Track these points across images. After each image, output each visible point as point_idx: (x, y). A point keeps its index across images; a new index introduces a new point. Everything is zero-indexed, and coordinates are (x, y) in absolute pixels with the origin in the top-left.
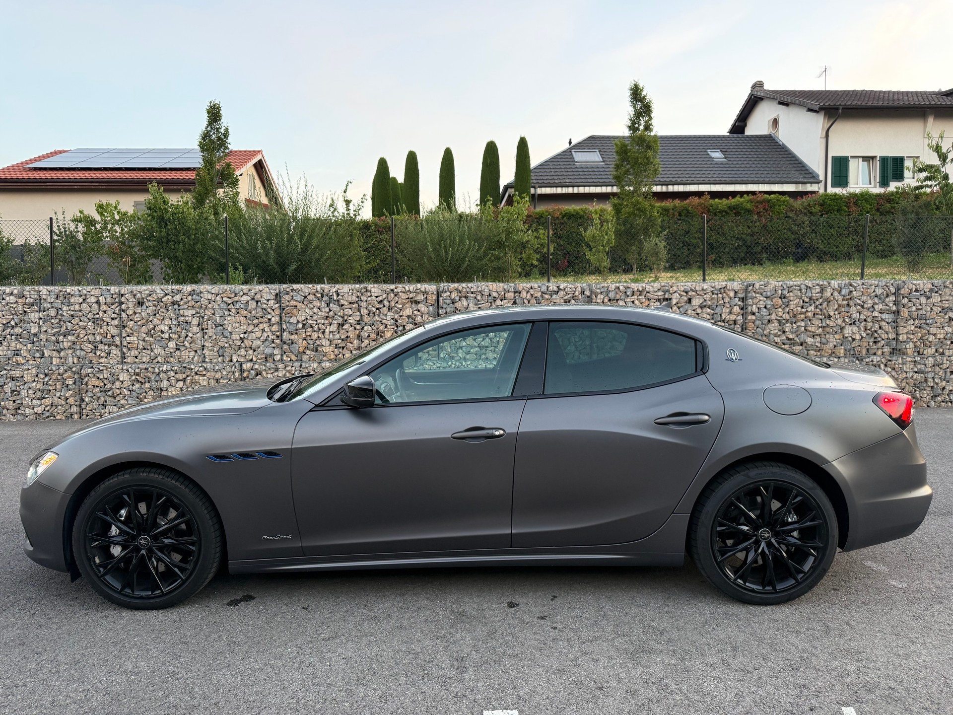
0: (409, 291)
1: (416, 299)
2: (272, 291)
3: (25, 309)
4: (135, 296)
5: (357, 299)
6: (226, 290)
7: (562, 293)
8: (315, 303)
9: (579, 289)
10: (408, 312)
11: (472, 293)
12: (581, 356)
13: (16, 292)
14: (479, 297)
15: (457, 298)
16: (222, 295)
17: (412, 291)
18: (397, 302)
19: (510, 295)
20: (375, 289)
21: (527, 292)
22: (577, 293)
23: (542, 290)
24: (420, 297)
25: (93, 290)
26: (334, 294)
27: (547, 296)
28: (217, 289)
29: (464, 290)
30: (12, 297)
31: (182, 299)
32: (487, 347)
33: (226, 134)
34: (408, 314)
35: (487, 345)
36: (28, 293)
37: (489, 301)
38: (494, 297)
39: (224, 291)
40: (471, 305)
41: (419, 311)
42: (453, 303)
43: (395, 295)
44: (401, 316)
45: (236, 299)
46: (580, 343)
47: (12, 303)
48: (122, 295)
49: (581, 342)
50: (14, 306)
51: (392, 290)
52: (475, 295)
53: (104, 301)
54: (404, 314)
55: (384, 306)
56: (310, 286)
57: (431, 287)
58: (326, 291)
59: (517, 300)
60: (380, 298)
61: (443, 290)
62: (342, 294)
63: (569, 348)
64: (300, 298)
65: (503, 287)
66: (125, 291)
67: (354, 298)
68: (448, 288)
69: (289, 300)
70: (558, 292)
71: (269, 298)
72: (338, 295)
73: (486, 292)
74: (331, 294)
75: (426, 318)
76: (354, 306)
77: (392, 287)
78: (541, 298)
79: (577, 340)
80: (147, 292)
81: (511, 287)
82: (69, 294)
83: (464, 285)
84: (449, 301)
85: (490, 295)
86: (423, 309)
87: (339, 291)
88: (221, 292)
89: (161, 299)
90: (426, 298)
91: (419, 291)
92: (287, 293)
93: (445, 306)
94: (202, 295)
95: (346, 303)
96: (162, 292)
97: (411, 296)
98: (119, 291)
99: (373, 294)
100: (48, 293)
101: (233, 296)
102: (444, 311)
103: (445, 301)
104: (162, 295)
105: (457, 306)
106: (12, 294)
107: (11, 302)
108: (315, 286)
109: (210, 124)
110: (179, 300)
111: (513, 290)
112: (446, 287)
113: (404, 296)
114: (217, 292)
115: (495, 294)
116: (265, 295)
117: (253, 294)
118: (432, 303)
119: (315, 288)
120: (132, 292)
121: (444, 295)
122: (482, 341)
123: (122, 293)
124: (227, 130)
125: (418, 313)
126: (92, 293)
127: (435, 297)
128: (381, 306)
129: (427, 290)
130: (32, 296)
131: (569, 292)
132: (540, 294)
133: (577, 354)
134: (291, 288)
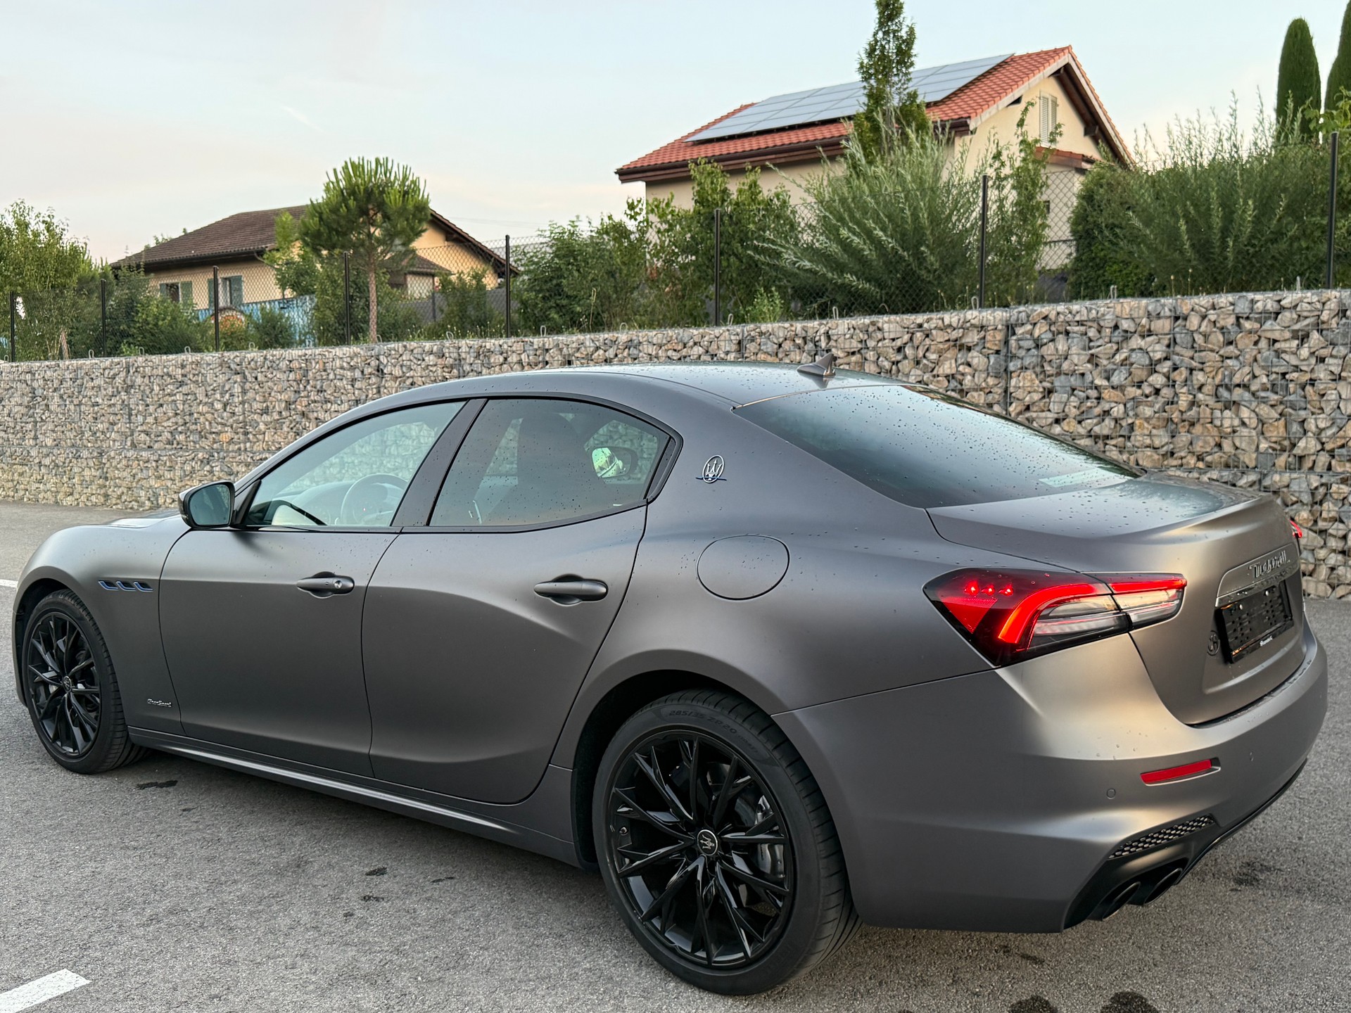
0: (950, 326)
1: (963, 341)
2: (733, 337)
3: (444, 374)
4: (561, 350)
5: (860, 346)
6: (671, 337)
7: (1287, 316)
8: (792, 356)
9: (1332, 305)
10: (947, 367)
11: (1079, 323)
12: (1333, 462)
13: (435, 349)
14: (1092, 333)
15: (1046, 337)
16: (666, 347)
17: (955, 325)
18: (927, 350)
19: (1163, 325)
20: (891, 324)
21: (1204, 317)
22: (1325, 317)
23: (1237, 311)
24: (972, 338)
25: (515, 344)
26: (822, 338)
27: (1247, 325)
28: (660, 336)
29: (1062, 318)
30: (432, 357)
31: (616, 355)
32: (1107, 437)
33: (910, 41)
34: (948, 372)
35: (1106, 432)
36: (447, 350)
37: (1114, 339)
38: (1126, 331)
39: (669, 339)
40: (1074, 350)
41: (969, 365)
42: (1038, 347)
43: (927, 336)
44: (934, 376)
45: (684, 352)
46: (1329, 432)
47: (431, 366)
48: (547, 350)
49: (1334, 430)
50: (434, 369)
51: (920, 326)
52: (1082, 328)
53: (527, 360)
54: (941, 372)
55: (905, 357)
56: (787, 325)
57: (994, 317)
58: (811, 333)
59: (1178, 336)
60: (899, 343)
61: (1018, 320)
62: (835, 338)
63: (1302, 444)
64: (771, 347)
65: (1146, 307)
66: (549, 344)
67: (855, 345)
68: (1028, 316)
69: (756, 351)
70: (1277, 314)
71: (728, 349)
72: (829, 338)
73: (1108, 322)
74: (817, 339)
75: (982, 380)
76: (854, 359)
77: (920, 318)
78: (1234, 329)
79: (1322, 425)
80: (574, 345)
81: (1163, 306)
82: (489, 351)
83: (1061, 307)
84: (1030, 344)
85: (1116, 327)
86: (975, 362)
87: (830, 332)
88: (664, 342)
89: (592, 355)
90: (984, 338)
91: (968, 325)
92: (753, 339)
93: (1022, 353)
94: (641, 348)
95: (840, 354)
96: (592, 345)
97: (955, 335)
98: (544, 345)
99: (886, 335)
100: (468, 350)
101: (680, 348)
102: (1019, 363)
103: (1021, 343)
104: (592, 349)
105: (1045, 354)
106: (431, 353)
107: (431, 363)
108: (794, 324)
109: (881, 24)
110: (612, 357)
111: (1168, 313)
112: (1023, 315)
113: (939, 336)
114: (659, 341)
115: (1125, 325)
116: (722, 344)
117: (706, 343)
118: (996, 348)
119: (793, 329)
120: (558, 345)
121: (1019, 331)
122: (1096, 425)
123: (547, 347)
124: (911, 32)
125: (968, 370)
126: (514, 348)
127: (1000, 336)
128: (899, 357)
129: (984, 323)
130: (452, 355)
131: (1305, 314)
132: (1232, 319)
133: (1323, 459)
134: (758, 330)
